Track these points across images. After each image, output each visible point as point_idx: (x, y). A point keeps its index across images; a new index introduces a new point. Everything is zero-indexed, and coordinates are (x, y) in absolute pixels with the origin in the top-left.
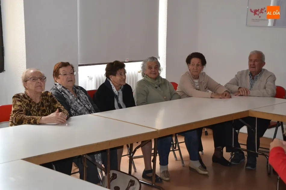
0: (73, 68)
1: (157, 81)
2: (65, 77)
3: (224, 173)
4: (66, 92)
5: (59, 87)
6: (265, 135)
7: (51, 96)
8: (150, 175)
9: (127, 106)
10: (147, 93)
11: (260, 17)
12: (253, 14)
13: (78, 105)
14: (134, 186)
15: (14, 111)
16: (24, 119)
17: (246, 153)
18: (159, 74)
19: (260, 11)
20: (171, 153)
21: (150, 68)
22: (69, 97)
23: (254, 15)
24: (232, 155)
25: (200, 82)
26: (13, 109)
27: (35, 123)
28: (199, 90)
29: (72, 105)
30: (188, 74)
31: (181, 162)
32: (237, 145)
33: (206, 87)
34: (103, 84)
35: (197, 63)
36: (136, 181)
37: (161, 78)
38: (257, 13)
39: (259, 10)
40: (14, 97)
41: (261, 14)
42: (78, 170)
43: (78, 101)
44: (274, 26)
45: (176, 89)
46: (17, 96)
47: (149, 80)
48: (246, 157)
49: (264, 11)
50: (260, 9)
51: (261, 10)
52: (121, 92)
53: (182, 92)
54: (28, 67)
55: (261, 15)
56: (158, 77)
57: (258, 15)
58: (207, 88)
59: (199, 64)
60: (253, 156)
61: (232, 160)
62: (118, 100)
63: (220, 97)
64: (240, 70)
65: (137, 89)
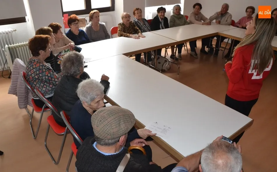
0: (141, 10)
1: (179, 16)
2: (138, 15)
3: (205, 57)
4: (139, 22)
5: (136, 20)
6: (224, 41)
7: (133, 23)
8: (173, 57)
9: (166, 28)
10: (175, 21)
13: (145, 28)
14: (167, 63)
15: (119, 30)
16: (123, 34)
17: (214, 49)
18: (180, 13)
20: (183, 47)
21: (176, 9)
22: (140, 24)
24: (209, 49)
26: (118, 30)
27: (127, 37)
28: (197, 20)
29: (142, 28)
30: (193, 13)
31: (187, 51)
32: (212, 45)
34: (155, 17)
35: (198, 8)
36: (167, 60)
37: (181, 15)
40: (119, 24)
42: (143, 54)
43: (144, 25)
45: (187, 19)
46: (120, 24)
47: (176, 15)
48: (214, 51)
52: (163, 21)
53: (190, 21)
54: (124, 11)
56: (180, 14)
58: (201, 19)
60: (217, 51)
61: (209, 51)
62: (161, 25)
63: (206, 24)
65: (170, 19)
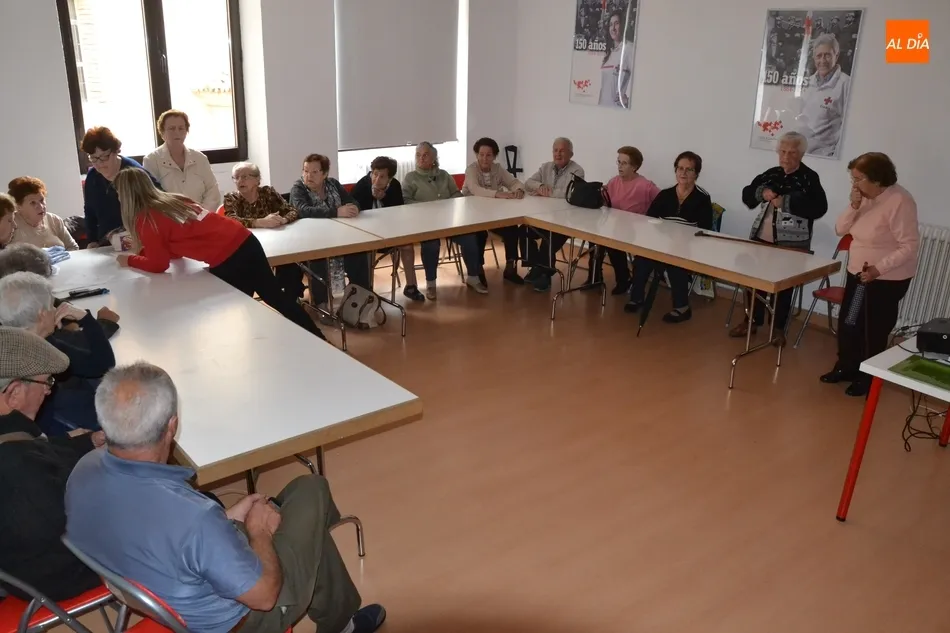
8: (410, 291)
10: (415, 190)
11: (584, 91)
12: (577, 86)
14: (373, 303)
19: (584, 84)
25: (492, 175)
28: (489, 186)
30: (477, 165)
33: (500, 183)
35: (487, 152)
36: (375, 297)
38: (581, 85)
39: (583, 81)
41: (586, 87)
44: (599, 105)
47: (419, 171)
49: (588, 85)
57: (582, 88)
59: (490, 153)
61: (530, 278)
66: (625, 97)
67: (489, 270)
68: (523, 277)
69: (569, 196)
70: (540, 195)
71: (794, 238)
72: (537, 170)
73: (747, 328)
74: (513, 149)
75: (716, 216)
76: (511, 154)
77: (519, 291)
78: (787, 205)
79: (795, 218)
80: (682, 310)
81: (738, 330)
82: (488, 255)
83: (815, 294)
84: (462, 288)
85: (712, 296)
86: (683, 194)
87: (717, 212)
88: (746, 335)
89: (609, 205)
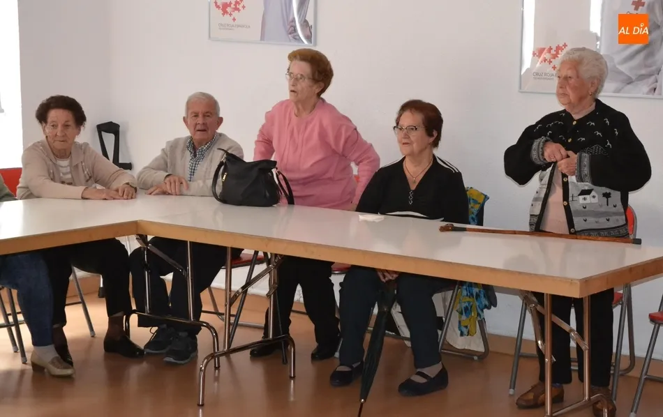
11: (234, 19)
12: (221, 12)
19: (233, 6)
23: (223, 14)
25: (74, 164)
28: (70, 184)
30: (43, 146)
33: (90, 177)
35: (63, 123)
38: (229, 9)
39: (231, 3)
41: (236, 12)
44: (262, 42)
49: (240, 7)
50: (233, 3)
51: (235, 5)
53: (27, 190)
55: (235, 14)
57: (231, 15)
58: (92, 179)
59: (69, 123)
63: (104, 196)
64: (171, 138)
66: (305, 24)
67: (77, 341)
68: (142, 347)
69: (219, 190)
70: (164, 193)
71: (603, 223)
72: (158, 153)
73: (544, 392)
74: (111, 128)
75: (474, 209)
76: (109, 139)
77: (136, 371)
78: (586, 170)
79: (598, 192)
80: (432, 371)
81: (531, 396)
82: (73, 314)
83: (653, 318)
84: (23, 372)
85: (481, 349)
86: (415, 172)
87: (476, 202)
88: (543, 404)
89: (291, 201)
